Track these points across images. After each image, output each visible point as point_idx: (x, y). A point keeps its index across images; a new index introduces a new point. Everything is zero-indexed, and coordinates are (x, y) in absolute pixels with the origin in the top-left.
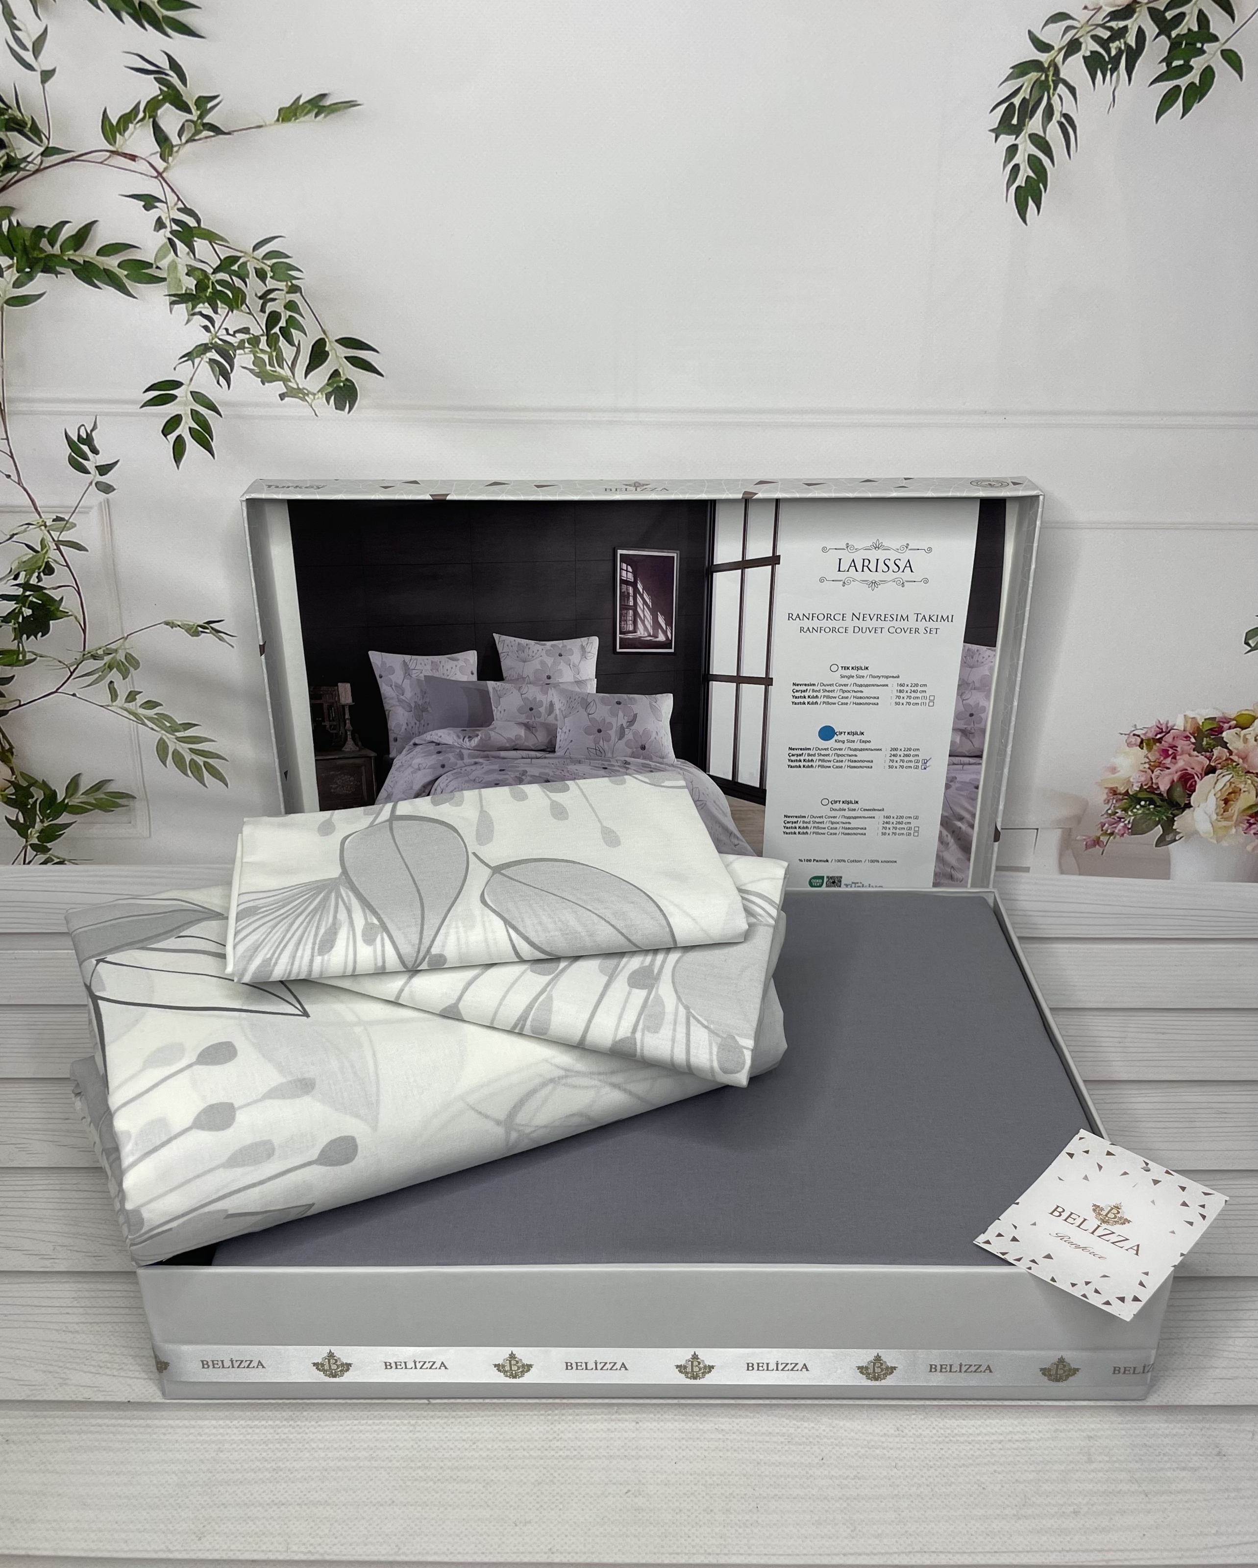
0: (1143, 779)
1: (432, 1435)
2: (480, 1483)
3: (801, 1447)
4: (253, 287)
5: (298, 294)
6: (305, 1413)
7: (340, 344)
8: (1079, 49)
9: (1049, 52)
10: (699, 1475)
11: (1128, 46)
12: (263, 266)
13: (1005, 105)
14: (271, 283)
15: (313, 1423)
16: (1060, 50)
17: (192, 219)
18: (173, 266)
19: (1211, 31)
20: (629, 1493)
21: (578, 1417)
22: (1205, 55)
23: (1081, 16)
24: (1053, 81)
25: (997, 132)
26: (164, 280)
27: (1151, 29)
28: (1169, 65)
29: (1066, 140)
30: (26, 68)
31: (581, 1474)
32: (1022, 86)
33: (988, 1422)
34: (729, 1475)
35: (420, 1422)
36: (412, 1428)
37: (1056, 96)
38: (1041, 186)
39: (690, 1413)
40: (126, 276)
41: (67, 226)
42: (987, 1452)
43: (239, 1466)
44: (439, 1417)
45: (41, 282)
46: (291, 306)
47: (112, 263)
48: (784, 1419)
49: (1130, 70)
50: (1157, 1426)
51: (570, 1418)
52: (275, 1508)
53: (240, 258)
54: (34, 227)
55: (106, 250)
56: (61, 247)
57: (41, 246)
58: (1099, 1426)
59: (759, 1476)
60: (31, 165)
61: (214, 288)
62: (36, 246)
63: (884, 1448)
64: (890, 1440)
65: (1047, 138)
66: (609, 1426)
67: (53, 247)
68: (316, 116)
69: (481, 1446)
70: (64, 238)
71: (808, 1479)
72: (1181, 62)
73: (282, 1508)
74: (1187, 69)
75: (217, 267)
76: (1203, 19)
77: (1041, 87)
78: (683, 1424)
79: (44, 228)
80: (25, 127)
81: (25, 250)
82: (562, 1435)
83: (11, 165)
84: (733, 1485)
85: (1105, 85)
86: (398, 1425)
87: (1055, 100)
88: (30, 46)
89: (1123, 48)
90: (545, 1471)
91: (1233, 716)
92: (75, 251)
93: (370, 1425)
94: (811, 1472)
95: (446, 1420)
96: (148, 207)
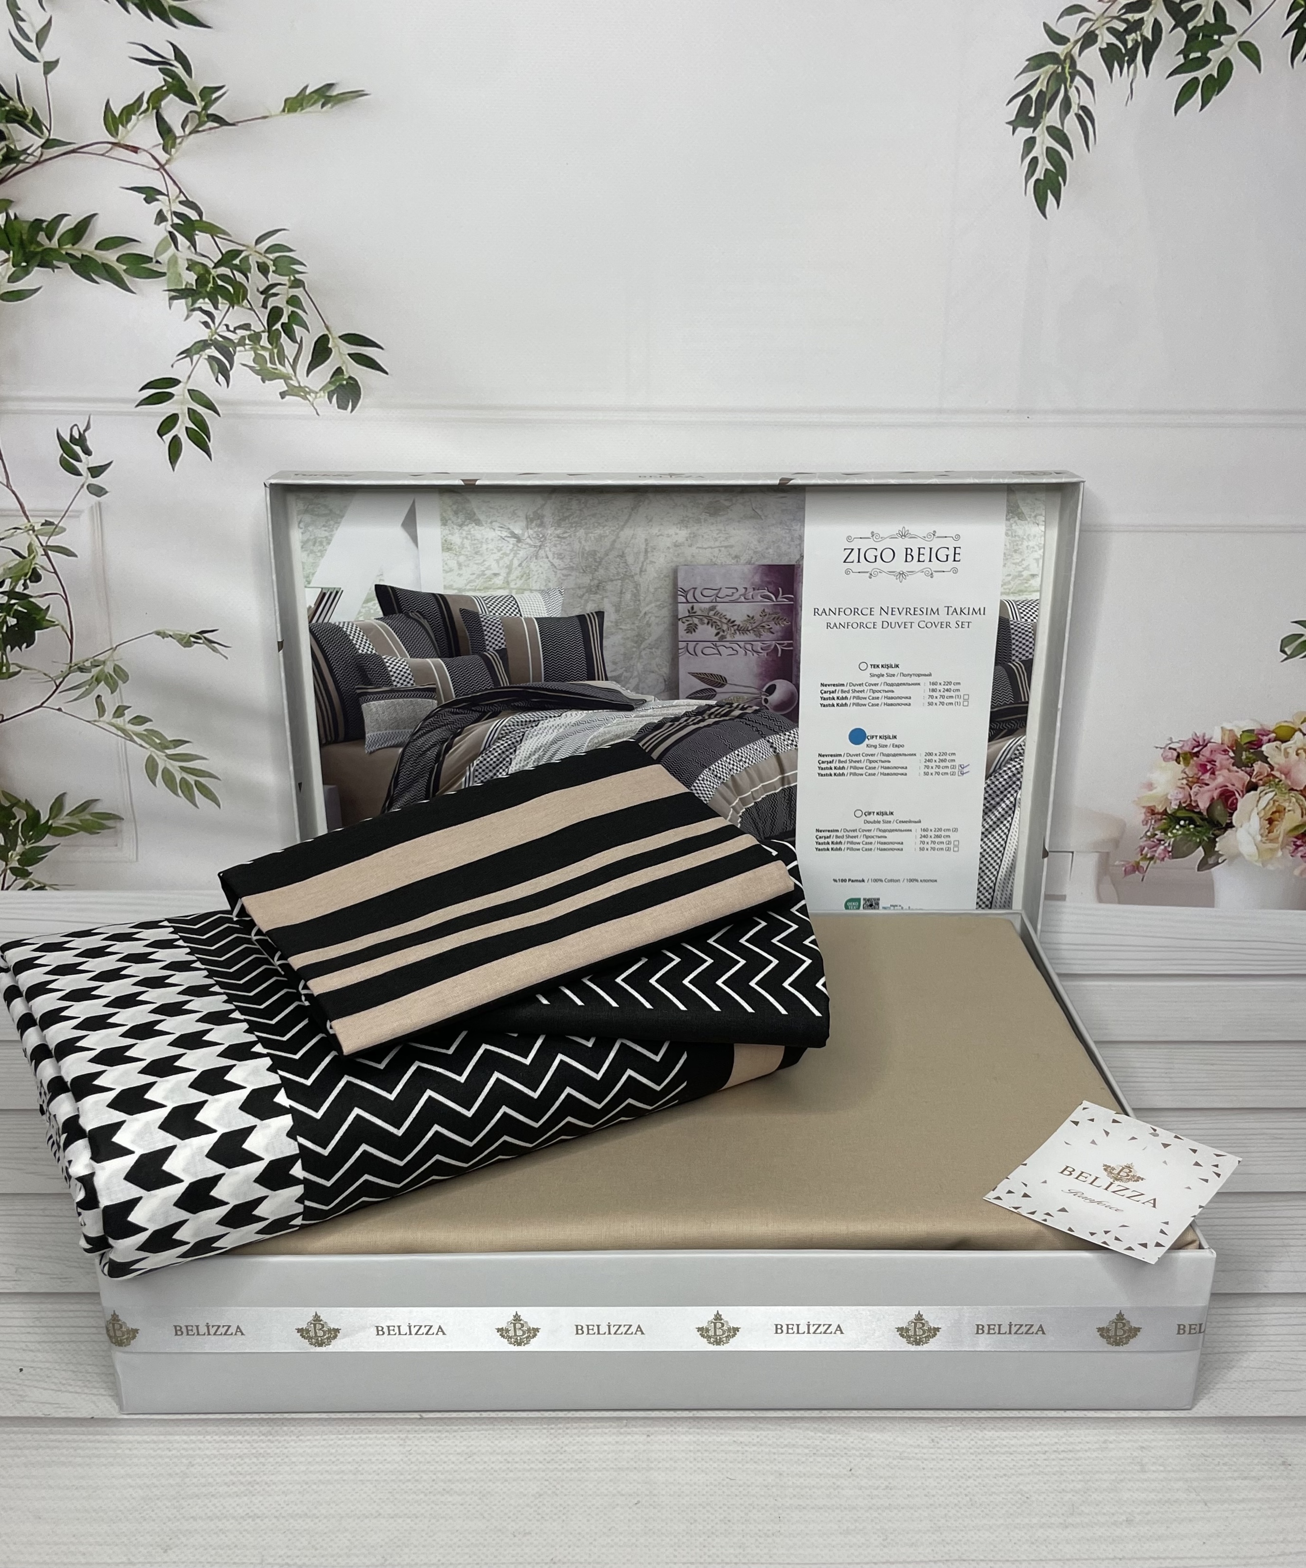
0: (1181, 796)
1: (424, 1448)
2: (475, 1495)
3: (827, 1459)
4: (255, 282)
5: (301, 289)
6: (285, 1428)
7: (344, 340)
8: (1095, 41)
9: (1065, 44)
10: (715, 1486)
11: (1144, 38)
12: (265, 260)
13: (1022, 97)
14: (273, 278)
15: (294, 1438)
16: (1076, 42)
17: (194, 212)
18: (173, 261)
19: (1228, 23)
20: (638, 1505)
21: (583, 1431)
22: (1223, 47)
23: (1096, 8)
24: (1070, 73)
25: (1015, 124)
26: (164, 274)
27: (1167, 22)
28: (1186, 57)
29: (1084, 133)
30: (29, 59)
31: (586, 1486)
32: (1038, 79)
33: (1030, 1434)
34: (749, 1486)
35: (410, 1436)
36: (401, 1442)
37: (1073, 89)
38: (1060, 179)
39: (706, 1426)
40: (125, 271)
41: (66, 218)
42: (1030, 1463)
43: (211, 1480)
44: (432, 1431)
45: (37, 277)
46: (293, 301)
47: (111, 257)
48: (809, 1432)
49: (1147, 62)
50: (1216, 1436)
51: (576, 1431)
52: (250, 1520)
53: (242, 251)
54: (32, 220)
55: (105, 244)
56: (59, 240)
57: (38, 239)
58: (1152, 1437)
59: (782, 1486)
60: (31, 157)
61: (215, 282)
62: (33, 240)
63: (918, 1459)
64: (925, 1451)
65: (1065, 131)
66: (618, 1439)
67: (50, 240)
68: (323, 106)
69: (478, 1459)
70: (62, 231)
71: (835, 1489)
72: (1199, 54)
73: (258, 1521)
74: (1204, 61)
75: (219, 261)
76: (1219, 11)
77: (1058, 79)
78: (699, 1437)
79: (42, 221)
80: (26, 119)
81: (22, 244)
82: (566, 1448)
83: (11, 157)
84: (753, 1496)
85: (1122, 78)
86: (386, 1440)
87: (1073, 93)
88: (33, 37)
89: (1139, 39)
90: (546, 1483)
91: (1272, 728)
92: (73, 245)
93: (355, 1439)
94: (839, 1483)
95: (439, 1434)
96: (148, 200)
